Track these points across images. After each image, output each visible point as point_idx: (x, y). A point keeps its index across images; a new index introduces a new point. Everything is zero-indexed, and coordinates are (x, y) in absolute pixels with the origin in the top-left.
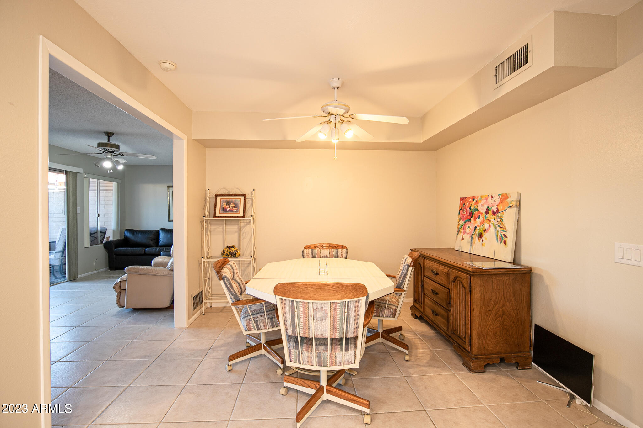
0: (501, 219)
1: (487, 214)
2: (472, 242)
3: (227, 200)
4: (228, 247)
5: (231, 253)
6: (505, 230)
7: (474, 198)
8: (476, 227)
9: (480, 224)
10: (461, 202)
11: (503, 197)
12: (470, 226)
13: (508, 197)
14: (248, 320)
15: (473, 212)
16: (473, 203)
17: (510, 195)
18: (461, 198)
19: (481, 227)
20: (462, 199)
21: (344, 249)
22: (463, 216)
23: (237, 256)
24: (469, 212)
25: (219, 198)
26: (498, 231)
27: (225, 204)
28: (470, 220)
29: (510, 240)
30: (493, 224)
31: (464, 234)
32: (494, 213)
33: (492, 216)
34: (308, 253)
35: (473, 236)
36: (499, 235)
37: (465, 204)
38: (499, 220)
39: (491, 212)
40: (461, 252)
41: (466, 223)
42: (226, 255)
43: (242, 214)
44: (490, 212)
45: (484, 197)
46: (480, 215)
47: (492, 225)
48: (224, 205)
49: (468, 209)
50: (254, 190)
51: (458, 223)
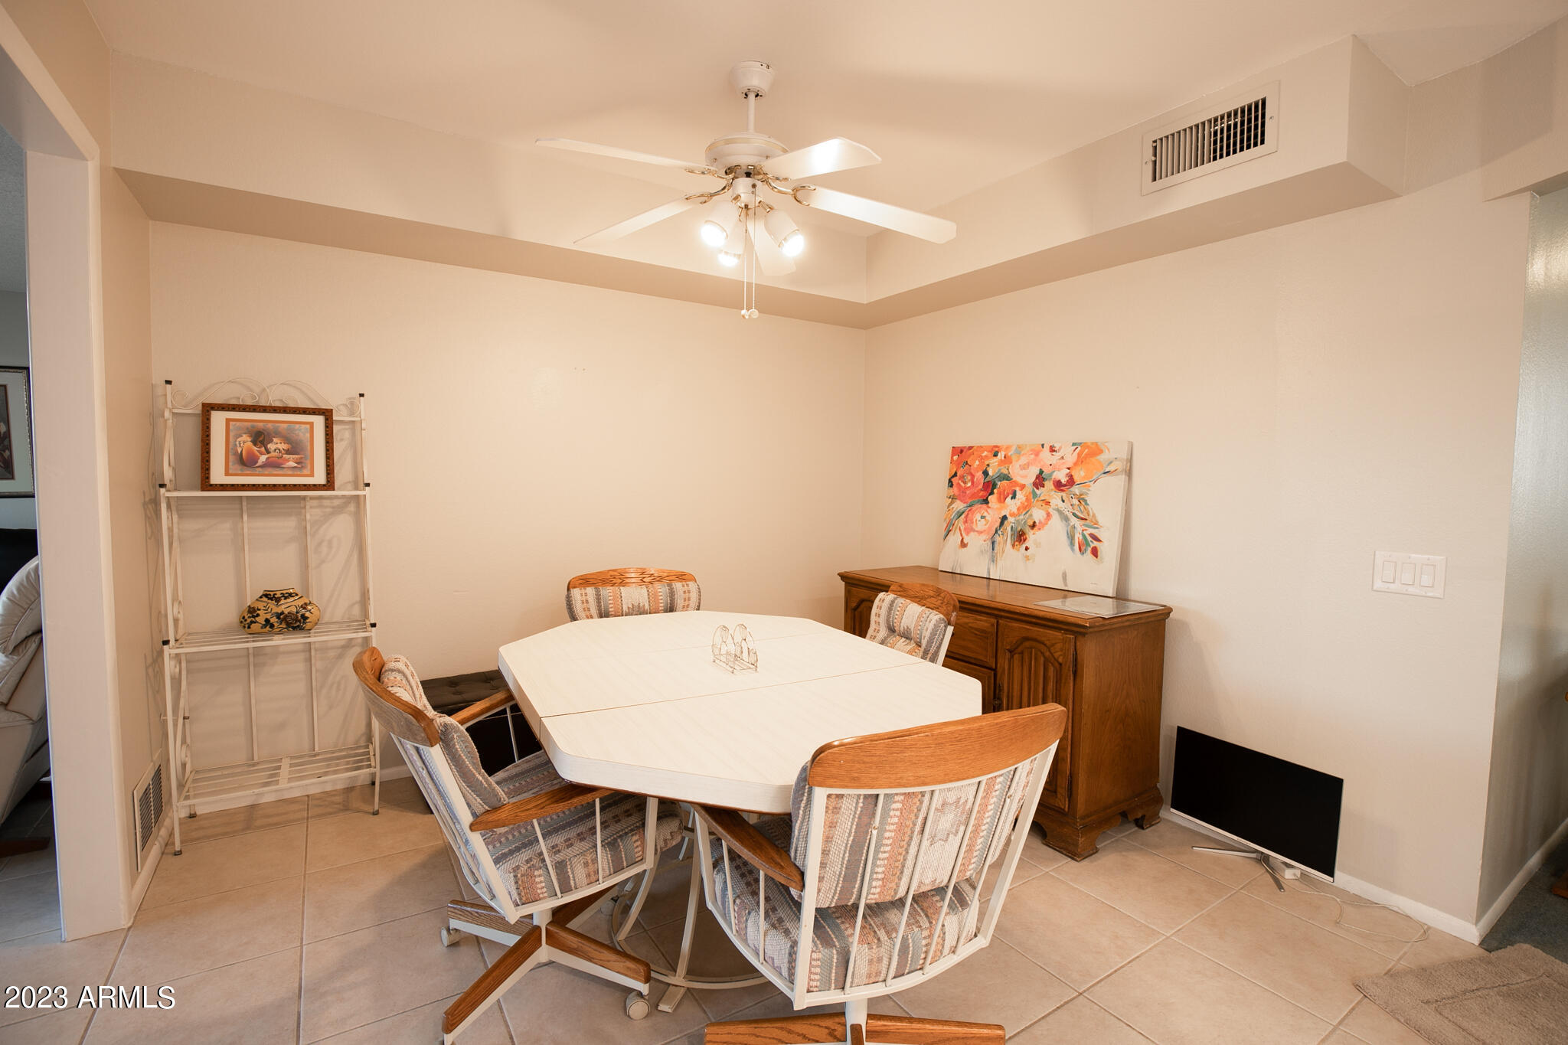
0: (1081, 500)
1: (1038, 489)
2: (995, 551)
3: (253, 427)
4: (268, 596)
5: (286, 616)
6: (1095, 524)
7: (997, 449)
8: (1004, 518)
9: (1018, 509)
10: (955, 458)
11: (1086, 451)
12: (985, 514)
13: (1101, 451)
14: (524, 868)
15: (995, 482)
16: (994, 462)
17: (1106, 446)
18: (953, 447)
19: (1021, 517)
20: (959, 451)
21: (691, 584)
22: (963, 491)
23: (308, 626)
24: (982, 482)
25: (218, 419)
26: (1074, 527)
27: (245, 438)
28: (986, 501)
29: (1110, 548)
30: (1058, 510)
31: (967, 534)
32: (1058, 485)
33: (1053, 493)
34: (587, 602)
35: (997, 538)
36: (1078, 537)
37: (967, 464)
38: (1075, 502)
39: (1052, 482)
40: (959, 576)
41: (974, 508)
42: (264, 626)
43: (320, 478)
44: (1049, 485)
45: (1028, 448)
46: (1017, 489)
47: (1055, 516)
48: (245, 443)
49: (979, 475)
50: (362, 395)
51: (948, 507)
